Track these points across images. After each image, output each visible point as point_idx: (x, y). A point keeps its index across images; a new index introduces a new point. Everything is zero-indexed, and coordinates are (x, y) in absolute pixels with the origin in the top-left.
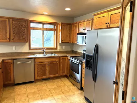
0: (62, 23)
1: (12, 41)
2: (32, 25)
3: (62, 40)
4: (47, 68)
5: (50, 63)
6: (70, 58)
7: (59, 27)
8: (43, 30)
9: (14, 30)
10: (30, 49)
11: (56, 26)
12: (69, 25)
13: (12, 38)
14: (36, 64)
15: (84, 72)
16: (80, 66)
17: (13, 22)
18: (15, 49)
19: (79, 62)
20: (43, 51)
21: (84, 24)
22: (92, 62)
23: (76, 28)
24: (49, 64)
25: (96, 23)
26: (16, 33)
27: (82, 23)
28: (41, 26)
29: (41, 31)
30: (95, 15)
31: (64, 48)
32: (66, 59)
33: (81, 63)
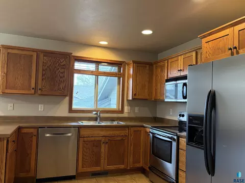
0: (134, 62)
1: (39, 92)
2: (78, 66)
3: (134, 95)
4: (103, 150)
5: (109, 140)
6: (151, 130)
7: (129, 70)
8: (97, 74)
9: (44, 73)
10: (71, 110)
11: (122, 69)
12: (148, 66)
13: (40, 87)
14: (81, 140)
15: (183, 159)
16: (174, 144)
17: (45, 57)
18: (43, 110)
19: (170, 136)
20: (97, 114)
21: (179, 60)
22: (202, 131)
23: (162, 71)
24: (107, 140)
25: (206, 52)
26: (47, 78)
27: (175, 59)
28: (95, 69)
29: (94, 76)
30: (205, 37)
31: (138, 111)
32: (142, 132)
33: (176, 137)
